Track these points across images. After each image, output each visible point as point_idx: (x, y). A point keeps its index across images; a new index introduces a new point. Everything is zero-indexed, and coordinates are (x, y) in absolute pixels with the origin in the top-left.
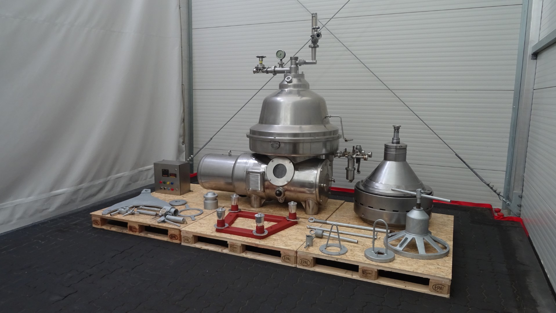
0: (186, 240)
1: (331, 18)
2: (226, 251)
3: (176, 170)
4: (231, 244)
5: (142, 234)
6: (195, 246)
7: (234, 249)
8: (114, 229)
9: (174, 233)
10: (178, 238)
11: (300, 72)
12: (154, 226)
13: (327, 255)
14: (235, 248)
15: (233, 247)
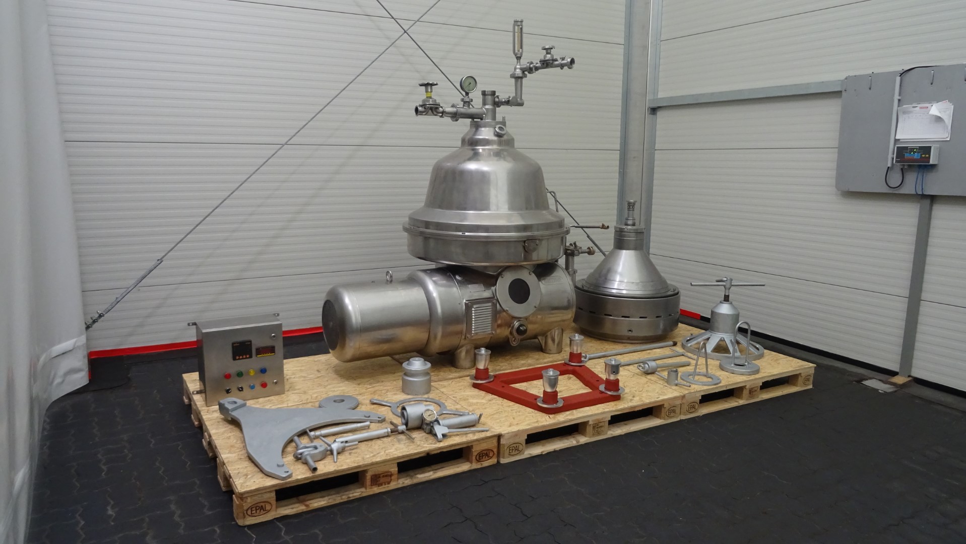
0: (514, 451)
1: (416, 20)
2: (583, 440)
3: (274, 336)
4: (595, 423)
5: (405, 482)
6: (530, 454)
7: (599, 429)
8: (318, 502)
9: (486, 448)
10: (494, 454)
11: (499, 118)
12: (439, 451)
13: (712, 387)
14: (601, 427)
15: (597, 427)
